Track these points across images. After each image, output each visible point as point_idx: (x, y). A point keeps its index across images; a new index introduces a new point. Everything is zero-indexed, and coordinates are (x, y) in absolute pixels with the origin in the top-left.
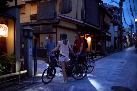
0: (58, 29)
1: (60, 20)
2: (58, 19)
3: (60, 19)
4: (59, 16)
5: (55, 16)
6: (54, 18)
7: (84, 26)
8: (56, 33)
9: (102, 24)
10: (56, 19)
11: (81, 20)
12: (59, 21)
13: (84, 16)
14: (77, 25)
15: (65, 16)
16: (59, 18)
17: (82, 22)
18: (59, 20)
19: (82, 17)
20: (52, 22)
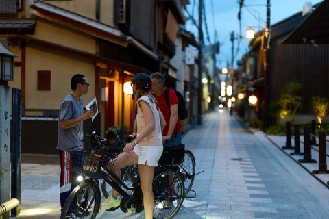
0: (29, 50)
1: (39, 23)
2: (28, 17)
3: (36, 18)
4: (33, 7)
5: (18, 4)
6: (15, 11)
7: (125, 45)
8: (22, 64)
9: (162, 42)
10: (23, 18)
11: (112, 25)
12: (35, 25)
13: (124, 14)
14: (99, 42)
15: (56, 7)
16: (35, 12)
17: (118, 33)
18: (33, 22)
19: (116, 17)
20: (9, 26)
